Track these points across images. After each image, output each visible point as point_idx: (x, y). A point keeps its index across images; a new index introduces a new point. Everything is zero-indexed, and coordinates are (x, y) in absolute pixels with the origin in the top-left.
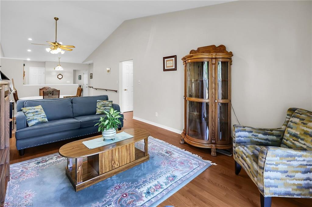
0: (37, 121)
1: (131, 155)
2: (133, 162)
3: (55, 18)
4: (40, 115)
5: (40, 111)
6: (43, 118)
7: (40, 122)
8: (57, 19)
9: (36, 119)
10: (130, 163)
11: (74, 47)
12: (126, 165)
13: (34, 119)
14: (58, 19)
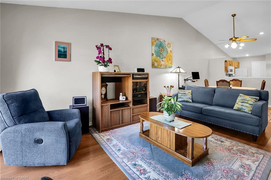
0: (183, 100)
1: (171, 142)
2: (172, 151)
3: (232, 15)
4: (186, 96)
5: (188, 94)
6: (187, 98)
7: (185, 100)
8: (233, 16)
9: (182, 98)
10: (169, 149)
11: (248, 37)
12: (166, 147)
13: (181, 98)
14: (235, 15)
